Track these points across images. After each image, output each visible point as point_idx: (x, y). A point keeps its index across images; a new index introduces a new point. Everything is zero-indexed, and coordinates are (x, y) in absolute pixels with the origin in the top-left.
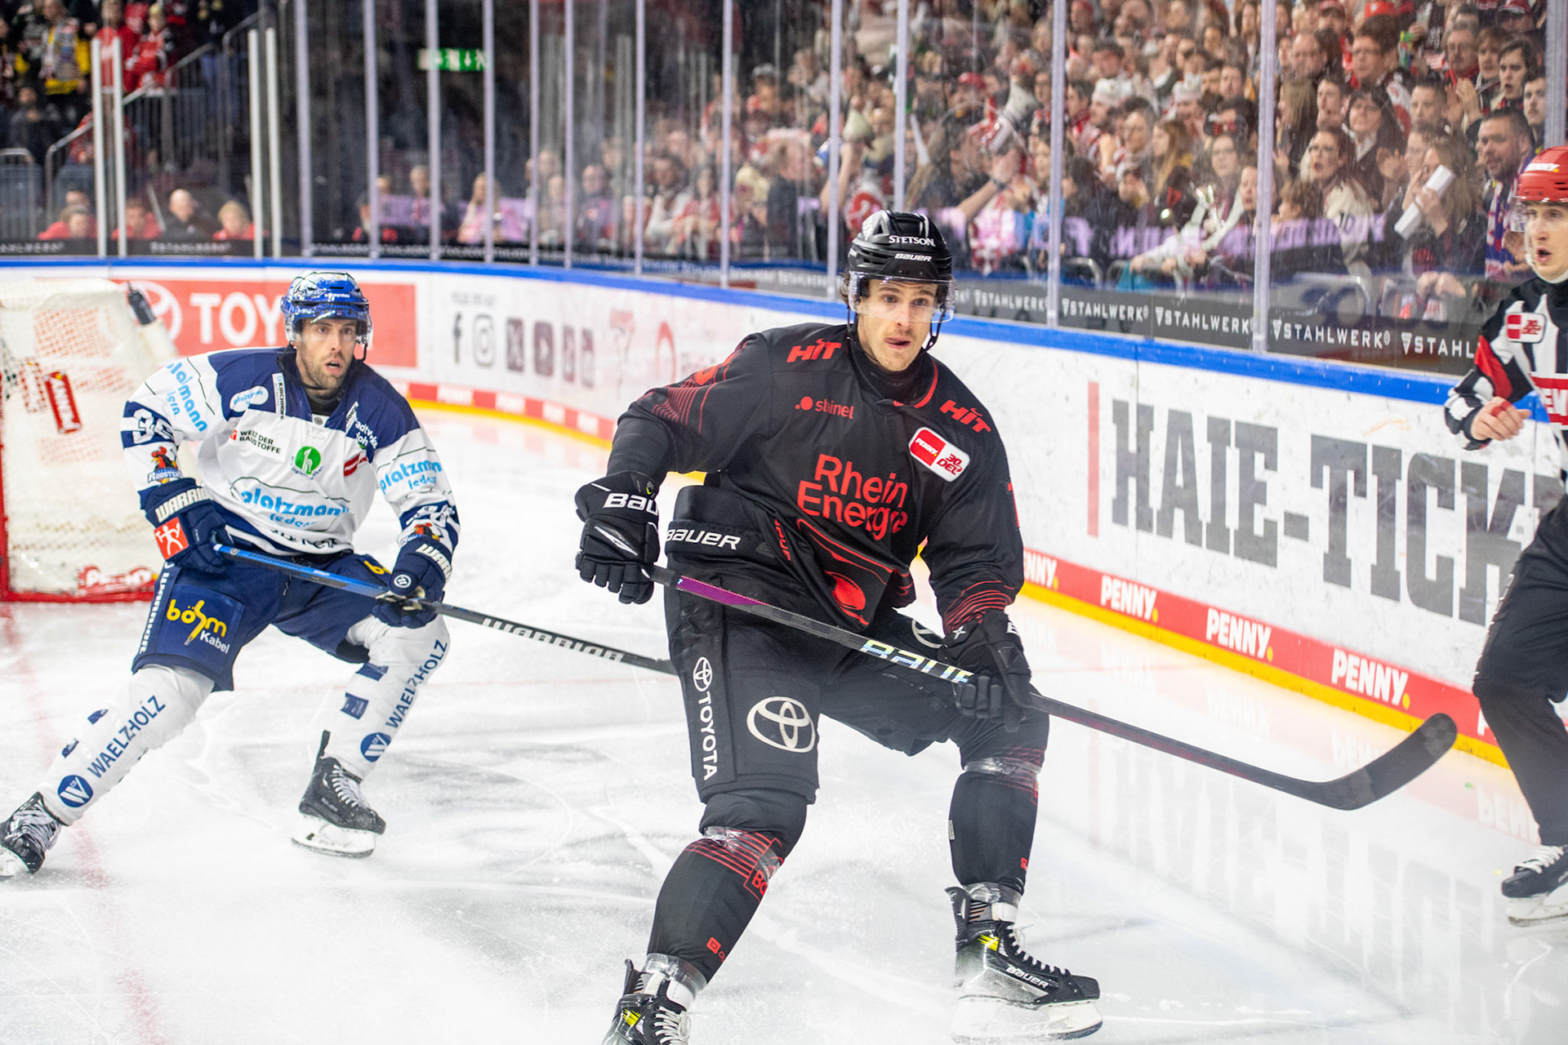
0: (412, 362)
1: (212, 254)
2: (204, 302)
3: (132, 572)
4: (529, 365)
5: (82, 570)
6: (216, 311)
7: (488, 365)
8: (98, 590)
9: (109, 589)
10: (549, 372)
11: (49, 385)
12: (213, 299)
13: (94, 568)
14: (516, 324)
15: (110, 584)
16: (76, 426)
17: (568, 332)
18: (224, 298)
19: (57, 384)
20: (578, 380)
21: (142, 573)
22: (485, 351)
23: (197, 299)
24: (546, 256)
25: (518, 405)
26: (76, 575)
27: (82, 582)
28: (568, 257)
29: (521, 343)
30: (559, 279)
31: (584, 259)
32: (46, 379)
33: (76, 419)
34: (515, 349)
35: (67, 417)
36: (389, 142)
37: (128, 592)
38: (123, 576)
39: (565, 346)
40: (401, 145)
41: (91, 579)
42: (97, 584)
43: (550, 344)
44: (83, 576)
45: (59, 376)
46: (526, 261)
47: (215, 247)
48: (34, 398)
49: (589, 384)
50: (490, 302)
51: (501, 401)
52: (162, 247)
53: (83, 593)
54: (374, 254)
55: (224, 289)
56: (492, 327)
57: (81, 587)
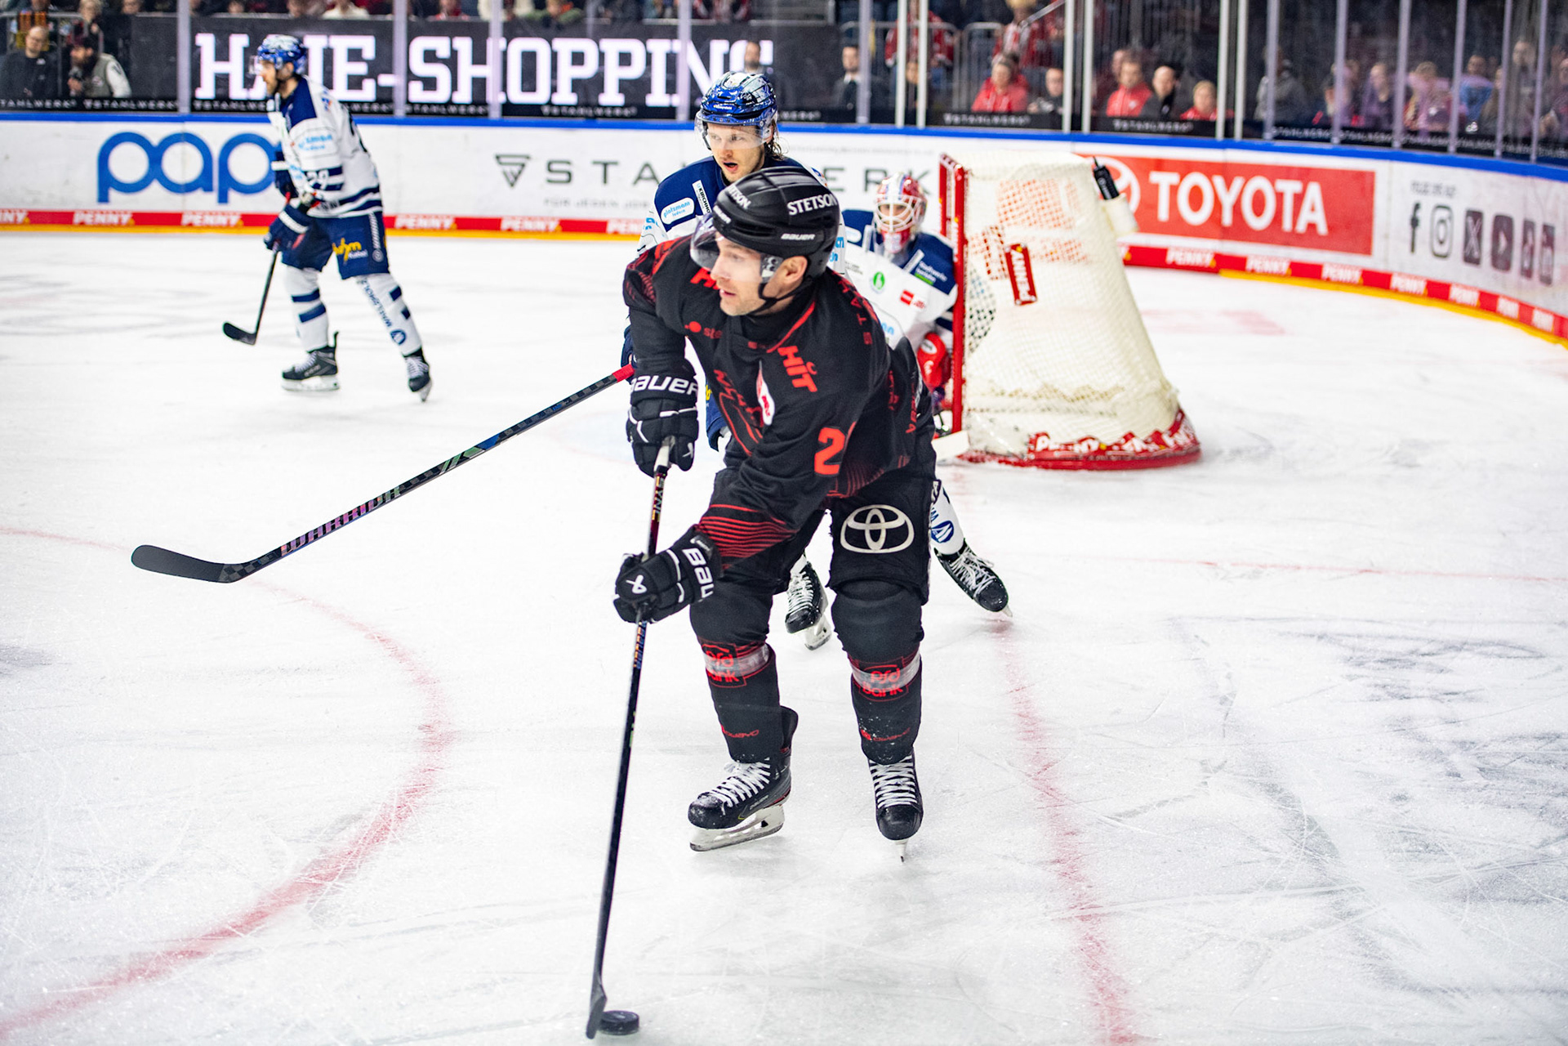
0: (1367, 250)
1: (1173, 133)
2: (1163, 180)
3: (1081, 441)
4: (1486, 259)
5: (1033, 437)
6: (1174, 190)
7: (1444, 256)
8: (1047, 456)
9: (1057, 455)
10: (1507, 267)
11: (1009, 256)
12: (1171, 178)
13: (1046, 434)
14: (1475, 216)
15: (1059, 450)
16: (1033, 298)
17: (1528, 226)
18: (1182, 178)
19: (1017, 256)
20: (1536, 276)
21: (1090, 442)
22: (1441, 243)
23: (1156, 177)
24: (1511, 148)
25: (1472, 297)
26: (1027, 440)
27: (1032, 447)
28: (1534, 150)
29: (1479, 236)
30: (1523, 172)
31: (1550, 153)
32: (1007, 250)
33: (1032, 292)
34: (1473, 241)
35: (1024, 289)
36: (1356, 28)
37: (1076, 459)
38: (1072, 445)
39: (1525, 241)
40: (1368, 32)
41: (1041, 445)
42: (1046, 450)
43: (1510, 239)
44: (1033, 442)
45: (1019, 249)
46: (1490, 153)
47: (1177, 127)
48: (996, 267)
49: (1547, 281)
50: (1450, 193)
51: (1455, 293)
52: (1125, 125)
53: (1032, 457)
54: (1336, 140)
55: (1185, 168)
56: (1450, 218)
57: (1030, 451)
